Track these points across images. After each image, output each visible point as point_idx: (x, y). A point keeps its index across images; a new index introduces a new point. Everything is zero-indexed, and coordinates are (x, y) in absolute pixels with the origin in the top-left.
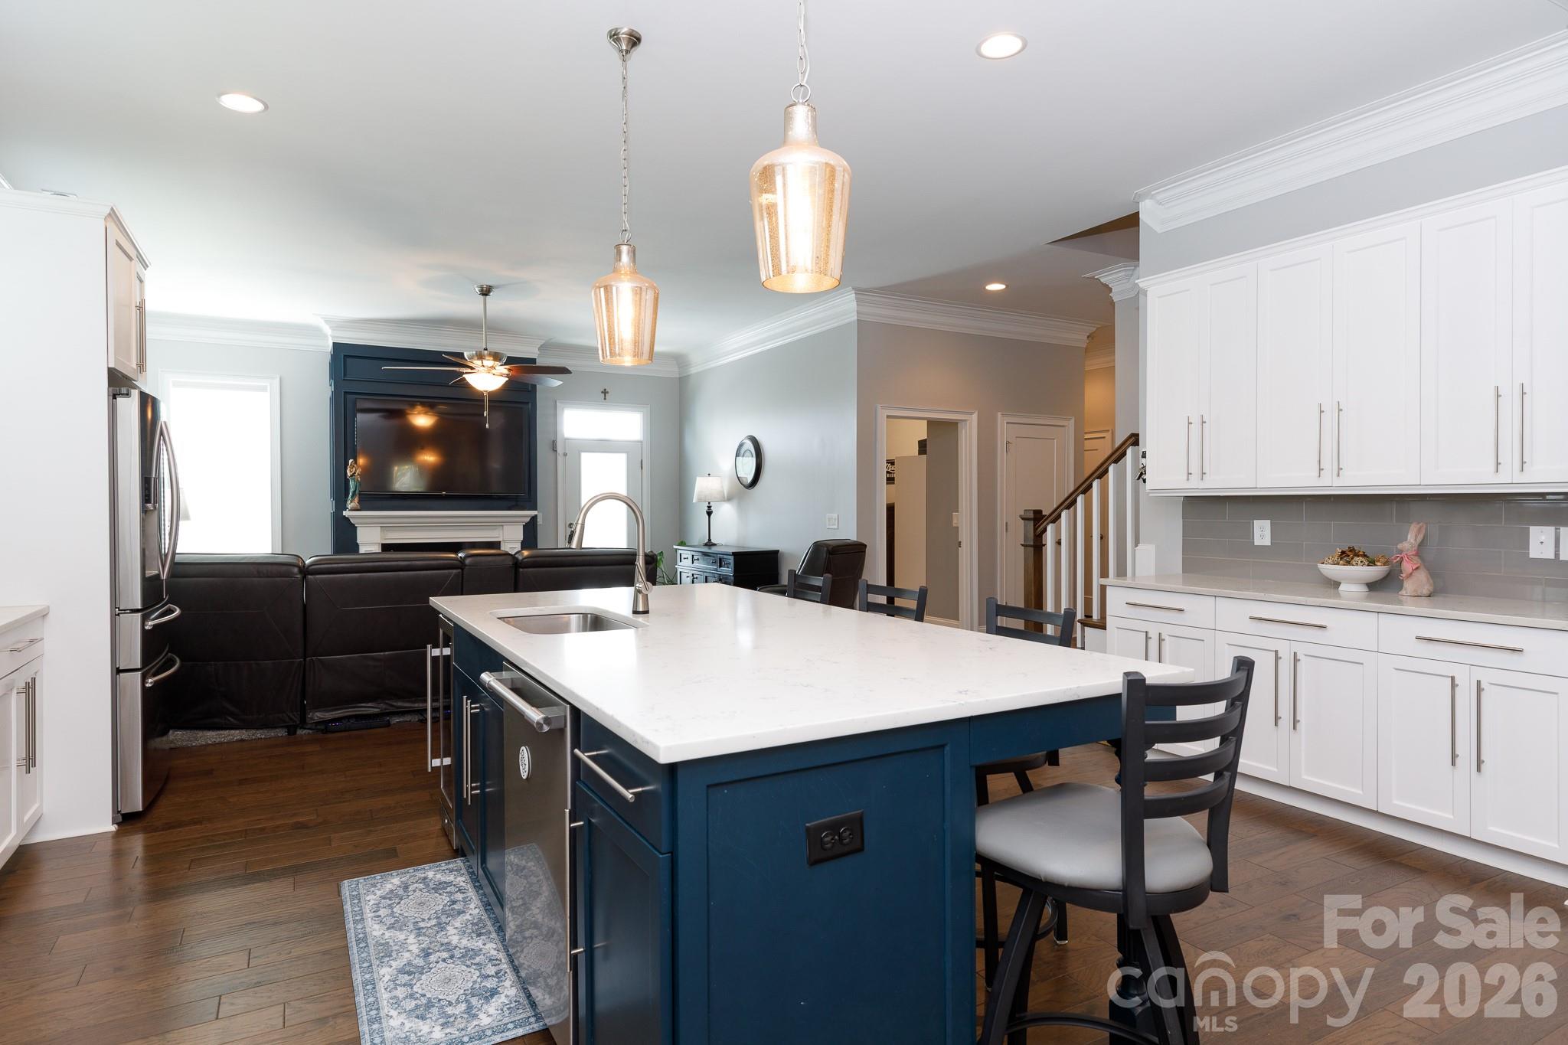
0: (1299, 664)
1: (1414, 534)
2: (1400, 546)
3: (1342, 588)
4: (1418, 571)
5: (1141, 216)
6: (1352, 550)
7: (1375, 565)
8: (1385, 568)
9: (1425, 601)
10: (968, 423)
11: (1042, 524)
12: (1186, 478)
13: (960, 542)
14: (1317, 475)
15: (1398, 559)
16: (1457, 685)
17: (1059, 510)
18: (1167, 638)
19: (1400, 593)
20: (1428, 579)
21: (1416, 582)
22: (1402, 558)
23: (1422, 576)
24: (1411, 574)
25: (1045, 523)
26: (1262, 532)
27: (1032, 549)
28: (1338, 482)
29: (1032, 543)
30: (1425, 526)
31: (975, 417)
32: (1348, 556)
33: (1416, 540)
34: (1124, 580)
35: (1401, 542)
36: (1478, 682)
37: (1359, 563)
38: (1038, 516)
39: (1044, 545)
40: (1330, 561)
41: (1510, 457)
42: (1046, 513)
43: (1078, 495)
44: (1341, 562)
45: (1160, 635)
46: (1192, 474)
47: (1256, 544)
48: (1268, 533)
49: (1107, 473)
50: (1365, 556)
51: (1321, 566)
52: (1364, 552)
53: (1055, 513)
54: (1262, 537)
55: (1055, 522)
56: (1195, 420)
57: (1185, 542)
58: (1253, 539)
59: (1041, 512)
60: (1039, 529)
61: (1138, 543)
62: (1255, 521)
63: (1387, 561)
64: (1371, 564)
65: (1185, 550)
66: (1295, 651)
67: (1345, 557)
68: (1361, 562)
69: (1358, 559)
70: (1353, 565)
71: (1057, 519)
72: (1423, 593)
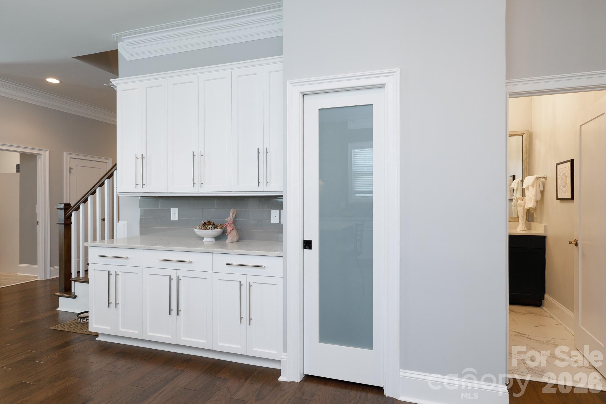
0: (180, 282)
1: (232, 214)
2: (226, 220)
3: (205, 240)
4: (233, 231)
5: (119, 50)
6: (209, 222)
7: (217, 229)
8: (221, 230)
9: (235, 244)
10: (43, 156)
11: (69, 211)
12: (135, 186)
13: (38, 222)
14: (192, 186)
15: (226, 225)
16: (242, 285)
17: (79, 203)
18: (120, 273)
19: (226, 241)
20: (236, 234)
21: (232, 236)
22: (227, 225)
23: (234, 233)
24: (230, 232)
25: (71, 211)
26: (175, 214)
27: (63, 225)
28: (201, 190)
29: (63, 222)
30: (236, 210)
31: (47, 153)
32: (207, 225)
33: (232, 217)
34: (96, 243)
35: (227, 218)
36: (249, 283)
37: (210, 228)
38: (67, 207)
39: (72, 223)
40: (199, 228)
41: (263, 180)
42: (72, 205)
43: (89, 196)
44: (203, 228)
45: (116, 272)
46: (138, 185)
47: (172, 220)
48: (177, 214)
49: (104, 184)
50: (214, 224)
51: (195, 230)
52: (213, 223)
53: (77, 205)
54: (175, 216)
55: (77, 211)
56: (139, 156)
57: (141, 220)
58: (171, 217)
59: (70, 204)
60: (68, 214)
61: (119, 221)
62: (171, 209)
63: (222, 227)
64: (215, 228)
65: (141, 224)
66: (178, 275)
67: (205, 225)
68: (211, 227)
69: (210, 226)
70: (208, 229)
71: (78, 209)
72: (234, 241)
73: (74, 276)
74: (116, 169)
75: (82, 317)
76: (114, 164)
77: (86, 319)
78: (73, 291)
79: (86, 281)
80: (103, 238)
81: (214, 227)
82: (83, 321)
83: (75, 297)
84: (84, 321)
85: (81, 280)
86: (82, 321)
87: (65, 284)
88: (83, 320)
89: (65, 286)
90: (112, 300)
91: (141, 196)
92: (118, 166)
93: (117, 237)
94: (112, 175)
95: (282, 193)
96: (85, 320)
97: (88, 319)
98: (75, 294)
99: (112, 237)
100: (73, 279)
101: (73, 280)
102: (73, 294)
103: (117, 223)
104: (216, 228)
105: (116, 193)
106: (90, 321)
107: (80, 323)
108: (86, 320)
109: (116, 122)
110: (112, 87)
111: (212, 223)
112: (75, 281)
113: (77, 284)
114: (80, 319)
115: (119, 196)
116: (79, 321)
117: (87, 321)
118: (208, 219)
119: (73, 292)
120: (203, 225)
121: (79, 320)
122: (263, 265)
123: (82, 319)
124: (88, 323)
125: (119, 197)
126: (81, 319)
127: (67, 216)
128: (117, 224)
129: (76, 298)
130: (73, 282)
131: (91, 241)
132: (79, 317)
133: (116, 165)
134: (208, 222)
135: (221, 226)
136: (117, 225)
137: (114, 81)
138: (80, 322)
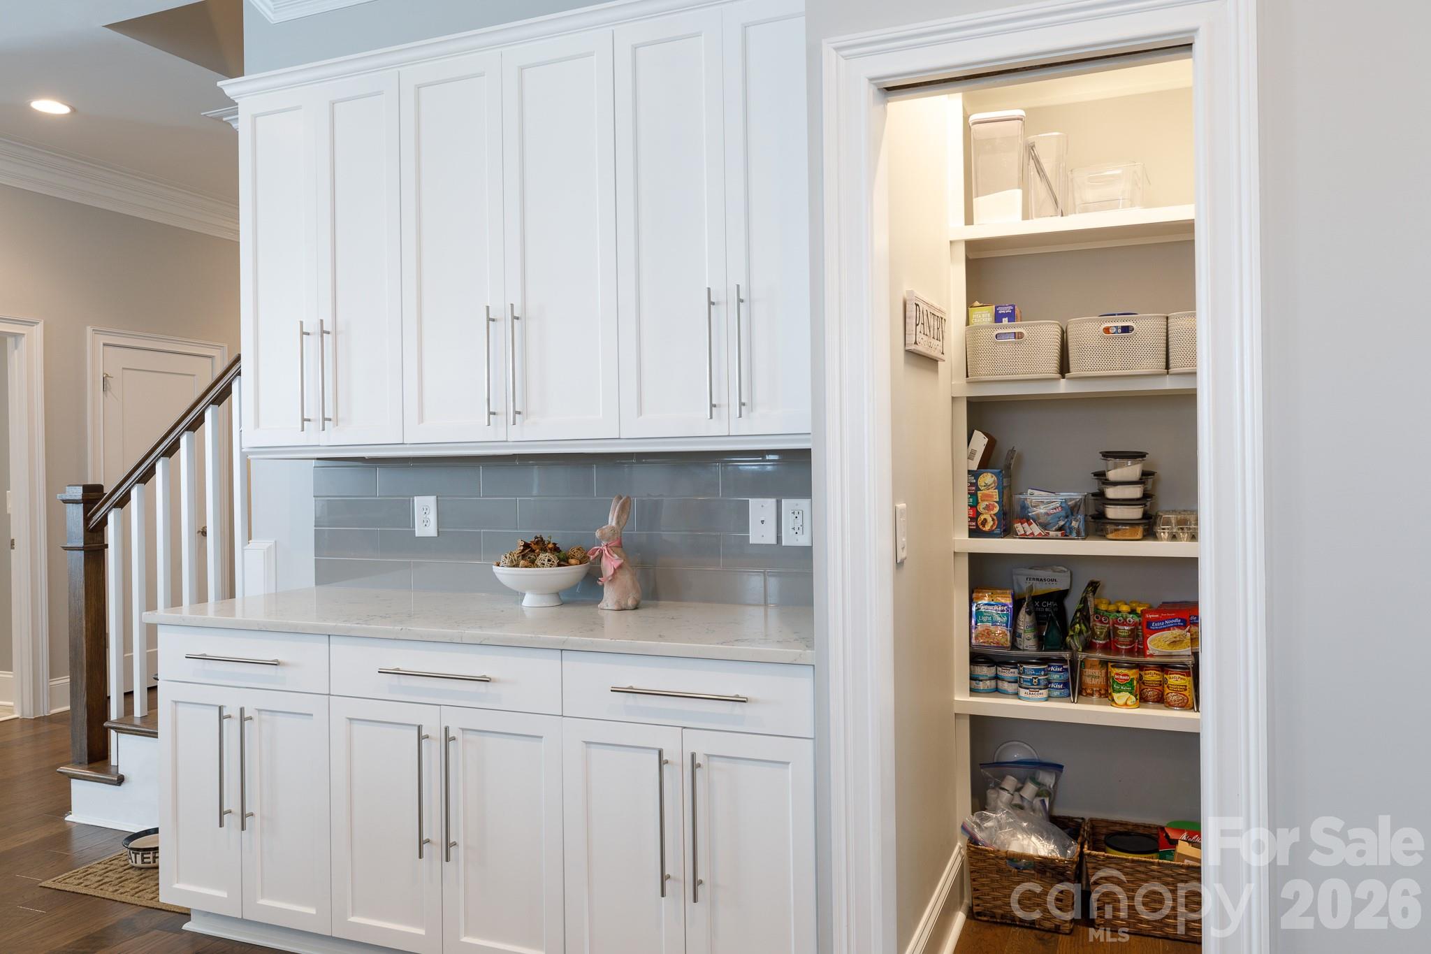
0: (453, 747)
1: (616, 514)
2: (598, 533)
3: (527, 601)
4: (621, 571)
6: (541, 542)
7: (570, 564)
8: (582, 568)
9: (630, 616)
10: (24, 340)
11: (98, 510)
12: (299, 427)
13: (13, 540)
14: (486, 423)
16: (667, 763)
17: (127, 484)
18: (255, 716)
19: (599, 607)
20: (635, 583)
21: (618, 589)
22: (601, 552)
23: (627, 579)
24: (613, 576)
25: (103, 510)
26: (425, 515)
27: (82, 554)
28: (514, 435)
29: (82, 545)
31: (38, 331)
32: (534, 552)
34: (180, 613)
35: (599, 527)
36: (693, 756)
37: (546, 562)
38: (93, 495)
39: (107, 546)
40: (507, 561)
41: (728, 396)
42: (108, 490)
43: (157, 459)
44: (522, 562)
45: (242, 710)
46: (309, 420)
47: (417, 535)
48: (432, 517)
49: (203, 421)
50: (556, 549)
51: (495, 569)
52: (555, 544)
53: (121, 490)
54: (426, 523)
55: (122, 507)
56: (310, 327)
57: (318, 534)
58: (414, 527)
59: (99, 488)
60: (95, 518)
61: (250, 538)
62: (415, 498)
63: (584, 557)
64: (562, 563)
65: (318, 549)
66: (447, 725)
67: (529, 553)
68: (549, 560)
69: (544, 557)
70: (537, 566)
71: (124, 501)
72: (626, 604)
73: (114, 712)
74: (239, 374)
75: (139, 850)
76: (233, 357)
77: (151, 855)
78: (113, 762)
79: (148, 729)
80: (201, 596)
81: (559, 558)
82: (143, 861)
83: (120, 780)
84: (145, 860)
85: (136, 726)
86: (139, 863)
87: (89, 738)
88: (143, 858)
89: (88, 745)
90: (232, 802)
91: (318, 459)
92: (245, 365)
93: (244, 595)
94: (227, 392)
95: (808, 441)
96: (149, 858)
97: (156, 856)
98: (121, 772)
99: (229, 591)
100: (113, 722)
101: (113, 728)
102: (113, 770)
103: (243, 545)
104: (563, 561)
105: (241, 448)
106: (163, 861)
107: (133, 867)
108: (151, 860)
109: (237, 232)
110: (225, 119)
111: (550, 546)
112: (118, 730)
113: (124, 738)
114: (133, 856)
115: (250, 457)
116: (130, 861)
117: (154, 862)
118: (538, 533)
119: (112, 764)
120: (523, 550)
121: (131, 858)
122: (743, 694)
123: (139, 857)
124: (157, 868)
125: (248, 462)
126: (136, 854)
127: (93, 523)
128: (245, 548)
129: (123, 785)
130: (113, 733)
131: (166, 607)
132: (132, 849)
133: (238, 359)
134: (537, 543)
135: (579, 555)
136: (243, 553)
137: (230, 87)
138: (134, 864)
